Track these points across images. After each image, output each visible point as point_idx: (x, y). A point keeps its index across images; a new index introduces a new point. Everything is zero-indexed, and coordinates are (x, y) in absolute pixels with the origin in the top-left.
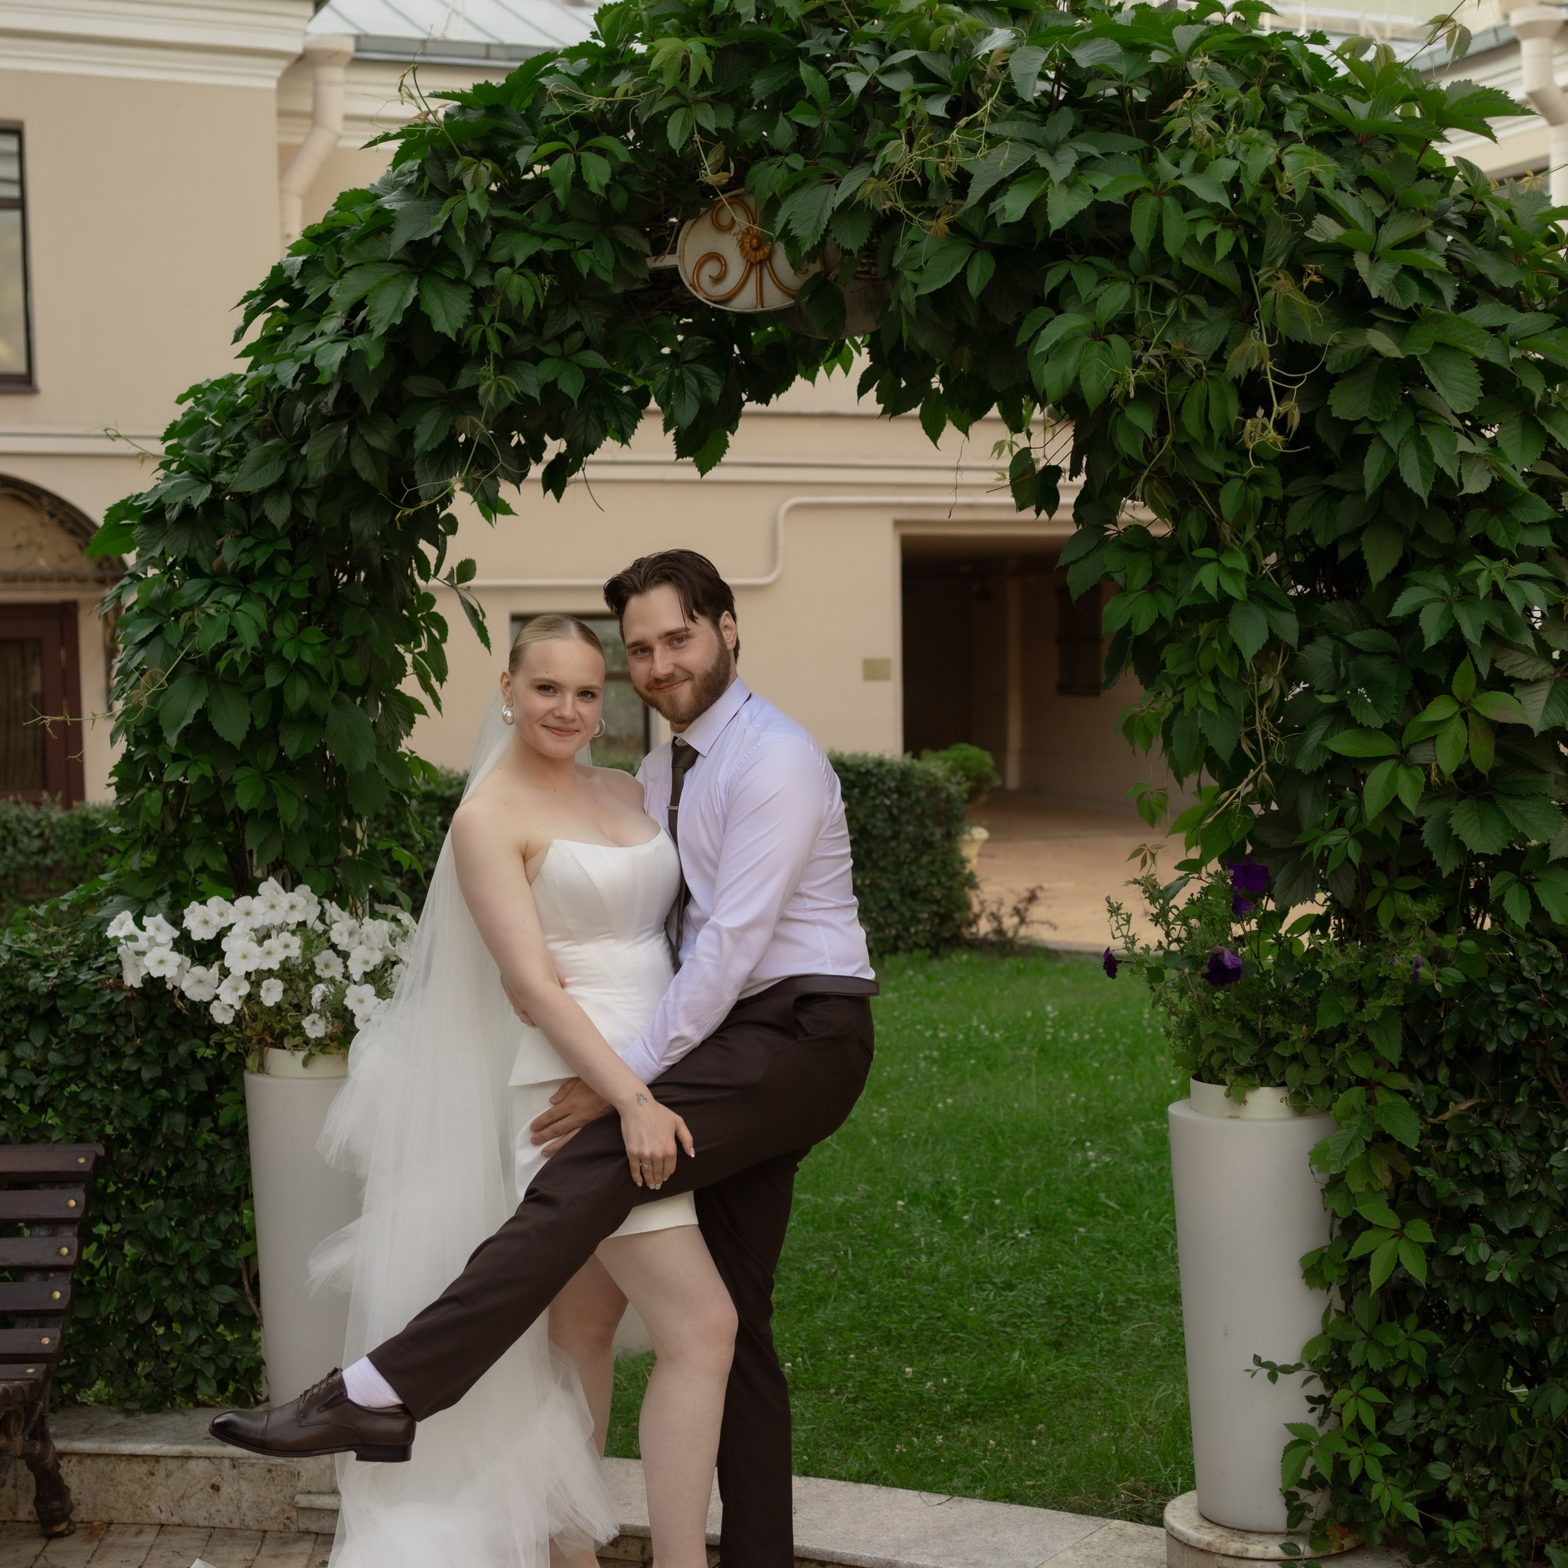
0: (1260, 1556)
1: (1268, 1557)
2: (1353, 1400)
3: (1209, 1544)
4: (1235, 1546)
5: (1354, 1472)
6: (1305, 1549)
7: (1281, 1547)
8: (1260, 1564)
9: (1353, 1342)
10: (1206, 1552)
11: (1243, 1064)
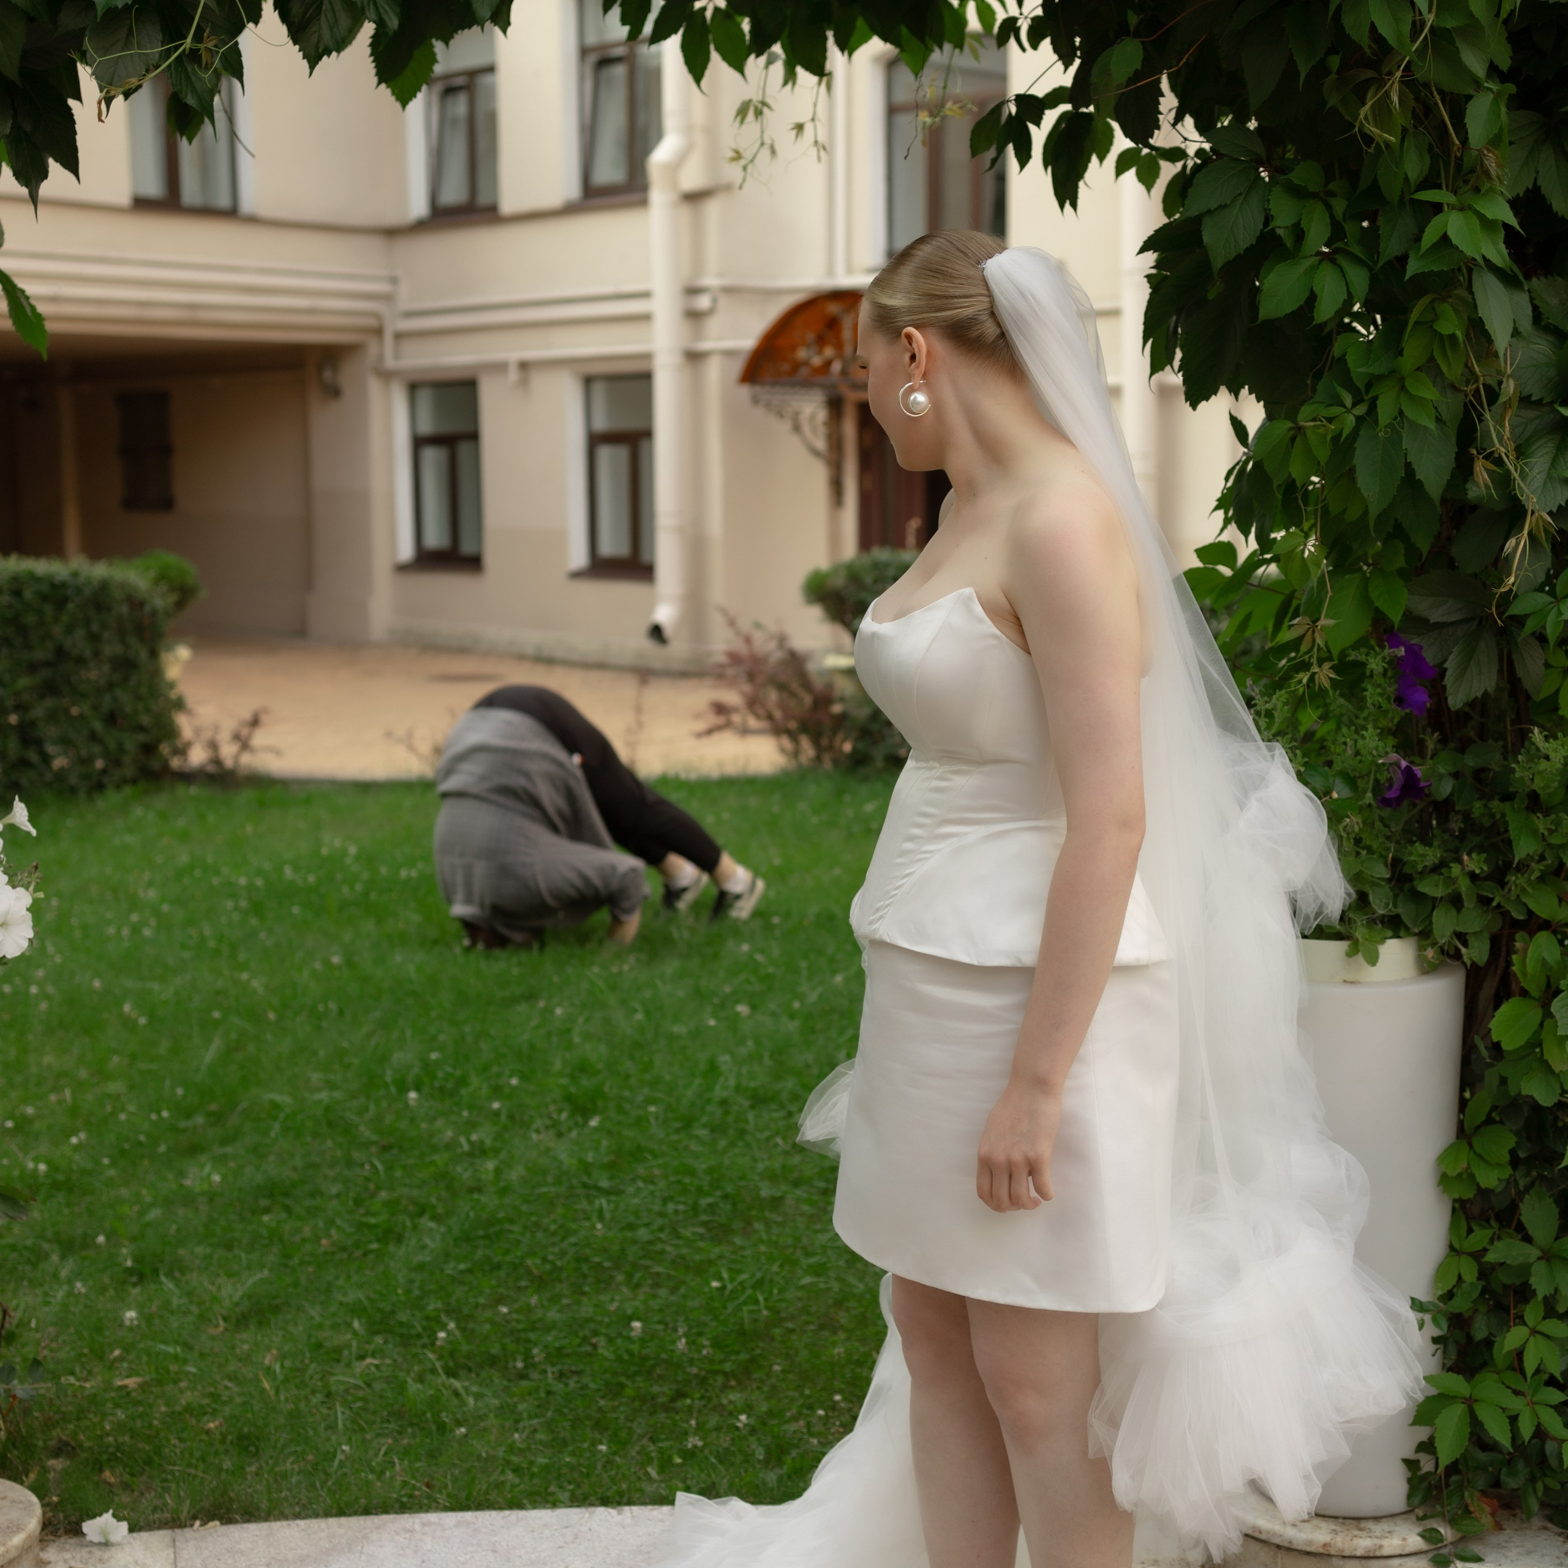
0: (1397, 1552)
1: (1407, 1551)
2: (1532, 1339)
3: (1325, 1545)
4: (1363, 1543)
5: (1526, 1430)
6: (1446, 1532)
7: (1420, 1535)
8: (1396, 1562)
9: (1530, 1265)
10: (1322, 1555)
11: (1381, 912)
